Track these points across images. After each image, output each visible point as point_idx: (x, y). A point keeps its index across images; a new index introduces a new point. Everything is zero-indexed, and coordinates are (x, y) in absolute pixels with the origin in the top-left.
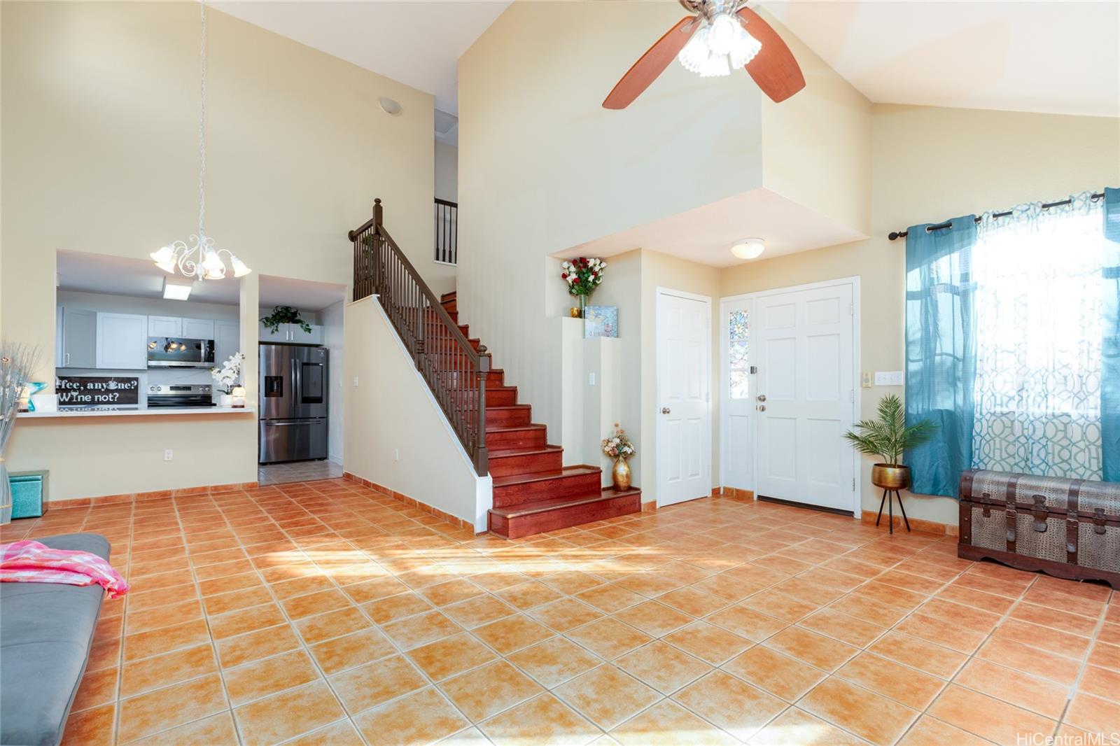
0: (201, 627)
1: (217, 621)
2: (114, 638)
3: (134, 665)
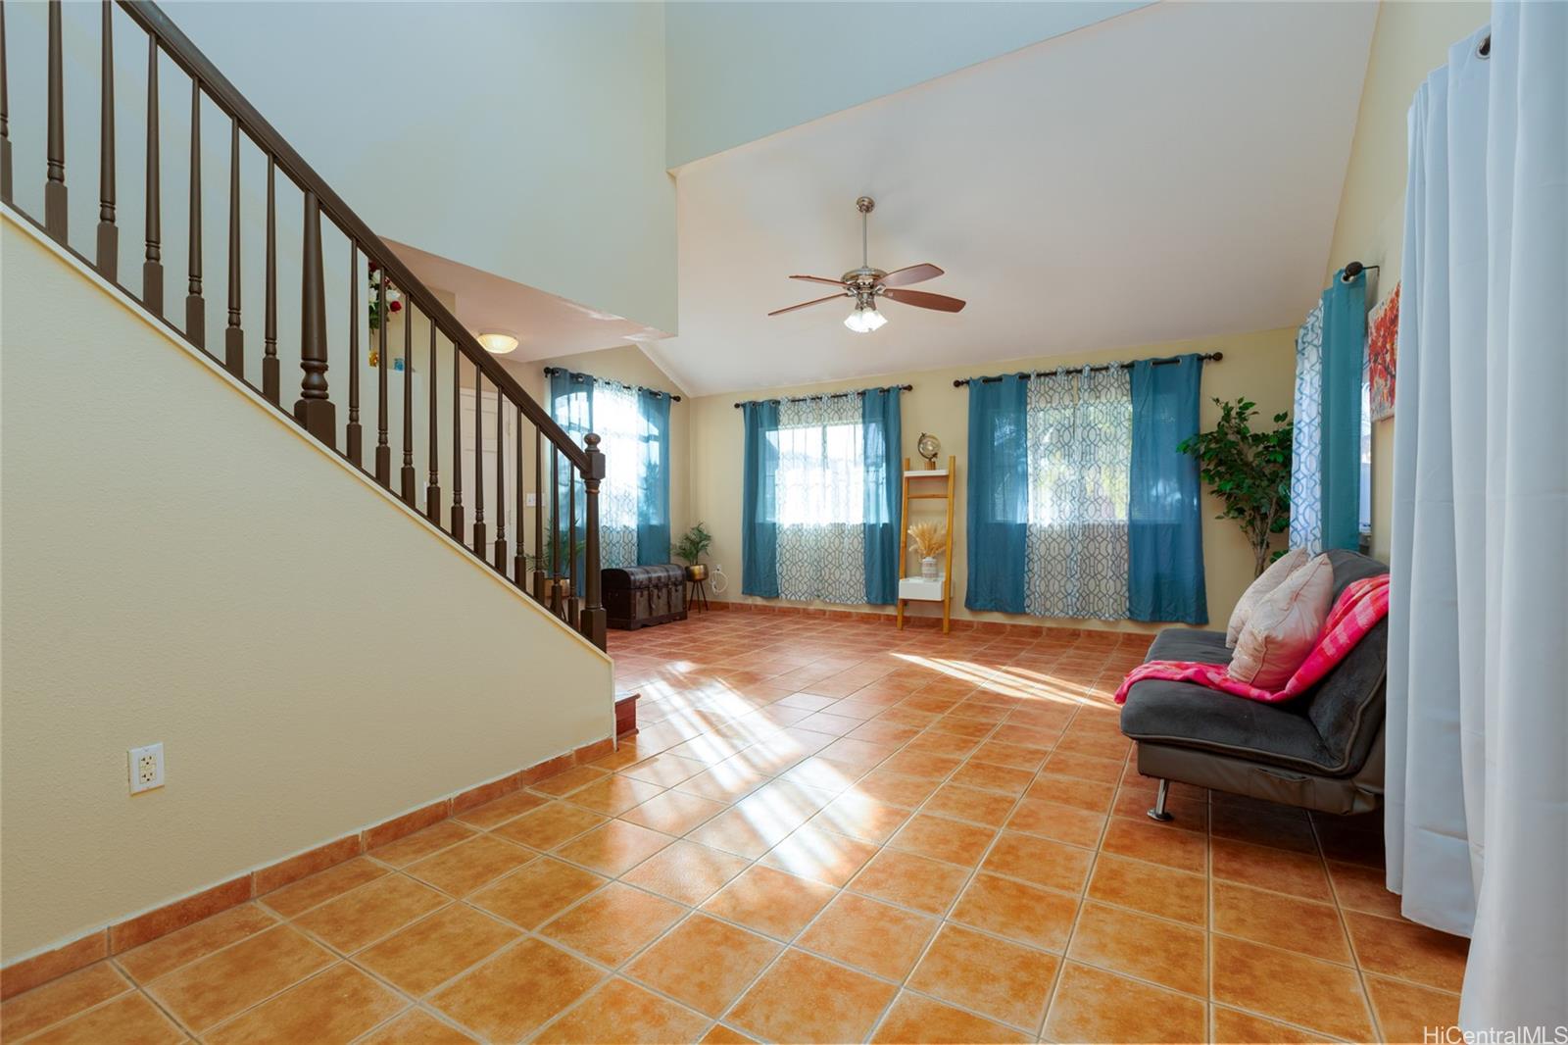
0: (1036, 791)
1: (1016, 789)
2: (1118, 817)
3: (1107, 782)
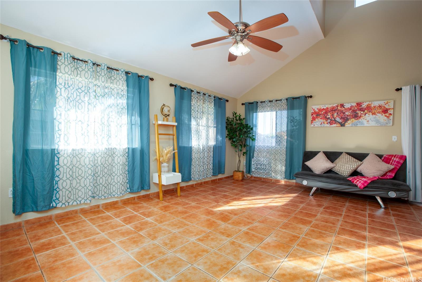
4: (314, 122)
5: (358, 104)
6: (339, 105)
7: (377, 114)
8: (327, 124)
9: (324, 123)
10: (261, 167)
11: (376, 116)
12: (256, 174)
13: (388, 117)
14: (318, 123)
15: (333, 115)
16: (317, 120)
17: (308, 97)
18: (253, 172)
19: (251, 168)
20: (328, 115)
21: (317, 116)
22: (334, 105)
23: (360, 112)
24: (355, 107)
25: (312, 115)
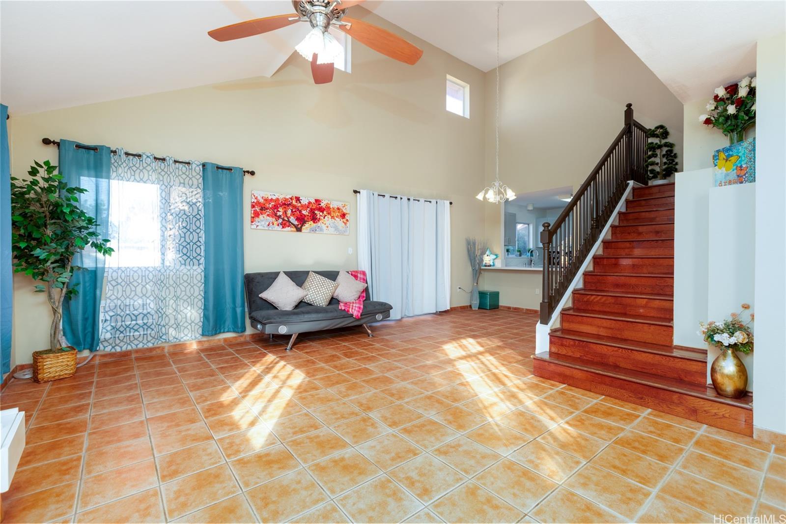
4: (257, 219)
5: (317, 201)
6: (294, 197)
7: (335, 218)
8: (277, 227)
9: (273, 224)
10: (134, 322)
11: (335, 221)
12: (121, 344)
13: (345, 224)
14: (263, 223)
15: (286, 213)
16: (261, 216)
17: (248, 172)
18: (106, 340)
19: (96, 333)
20: (279, 211)
21: (262, 209)
22: (288, 197)
23: (319, 212)
24: (314, 205)
25: (253, 206)
